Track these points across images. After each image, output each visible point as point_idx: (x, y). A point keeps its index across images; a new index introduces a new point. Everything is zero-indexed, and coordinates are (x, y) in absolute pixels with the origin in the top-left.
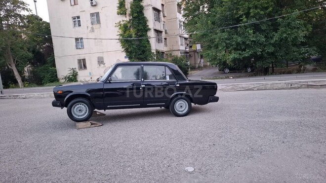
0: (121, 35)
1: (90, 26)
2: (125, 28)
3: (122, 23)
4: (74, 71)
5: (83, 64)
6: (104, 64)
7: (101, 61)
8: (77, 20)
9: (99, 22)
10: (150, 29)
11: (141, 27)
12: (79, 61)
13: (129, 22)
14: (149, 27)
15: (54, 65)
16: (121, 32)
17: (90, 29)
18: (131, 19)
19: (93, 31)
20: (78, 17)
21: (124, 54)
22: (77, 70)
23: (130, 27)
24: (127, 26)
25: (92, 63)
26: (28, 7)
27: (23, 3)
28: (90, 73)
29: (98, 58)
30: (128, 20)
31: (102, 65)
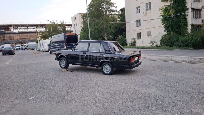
0: (162, 16)
1: (145, 11)
2: (166, 10)
3: (164, 7)
4: (134, 40)
5: (139, 36)
6: (151, 36)
7: (149, 34)
8: (138, 9)
9: (150, 8)
10: (188, 9)
11: (180, 8)
12: (138, 34)
13: (169, 6)
14: (187, 7)
15: (125, 37)
16: (162, 13)
17: (145, 13)
18: (172, 4)
19: (146, 15)
20: (139, 7)
21: (164, 29)
22: (136, 39)
23: (170, 9)
24: (168, 9)
25: (144, 35)
26: (115, 5)
27: (113, 4)
28: (143, 41)
29: (148, 32)
30: (169, 4)
31: (150, 36)
